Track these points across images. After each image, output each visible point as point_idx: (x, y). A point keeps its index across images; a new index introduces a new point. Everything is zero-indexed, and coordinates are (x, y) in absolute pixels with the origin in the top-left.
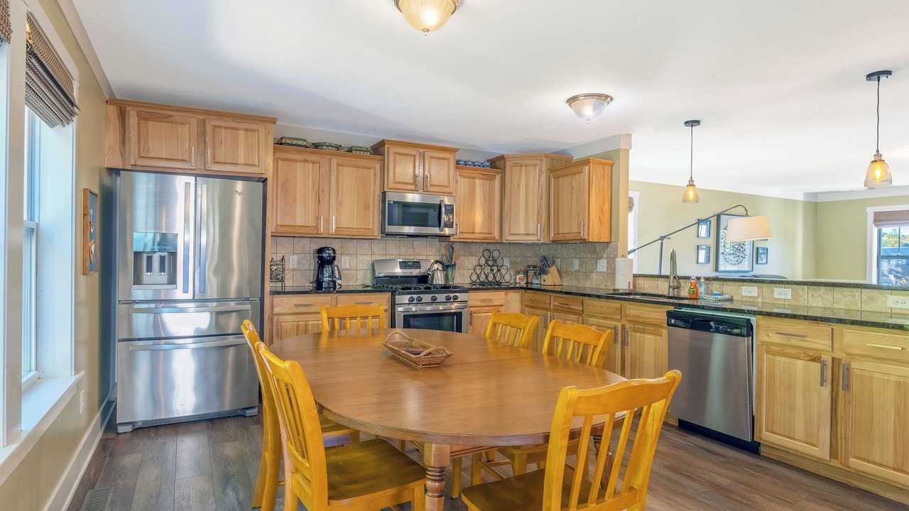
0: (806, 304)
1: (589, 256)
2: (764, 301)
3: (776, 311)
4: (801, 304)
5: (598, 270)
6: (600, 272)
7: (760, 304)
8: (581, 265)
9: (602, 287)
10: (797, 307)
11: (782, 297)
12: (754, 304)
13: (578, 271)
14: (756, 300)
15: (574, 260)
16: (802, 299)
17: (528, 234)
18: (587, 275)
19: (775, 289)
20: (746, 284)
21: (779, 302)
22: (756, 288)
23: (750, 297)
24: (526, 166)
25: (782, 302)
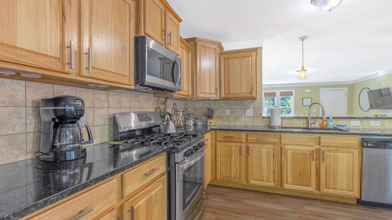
0: (389, 128)
1: (238, 107)
2: (364, 128)
3: (371, 132)
4: (386, 128)
5: (246, 115)
6: (248, 116)
7: (361, 129)
8: (231, 113)
9: (250, 125)
10: (384, 130)
11: (375, 125)
12: (358, 129)
13: (229, 116)
14: (359, 127)
15: (226, 110)
16: (386, 126)
17: (211, 93)
18: (236, 119)
19: (371, 121)
20: (353, 120)
21: (373, 128)
22: (359, 121)
23: (355, 126)
24: (209, 48)
25: (375, 128)
